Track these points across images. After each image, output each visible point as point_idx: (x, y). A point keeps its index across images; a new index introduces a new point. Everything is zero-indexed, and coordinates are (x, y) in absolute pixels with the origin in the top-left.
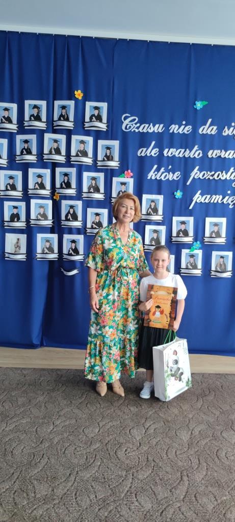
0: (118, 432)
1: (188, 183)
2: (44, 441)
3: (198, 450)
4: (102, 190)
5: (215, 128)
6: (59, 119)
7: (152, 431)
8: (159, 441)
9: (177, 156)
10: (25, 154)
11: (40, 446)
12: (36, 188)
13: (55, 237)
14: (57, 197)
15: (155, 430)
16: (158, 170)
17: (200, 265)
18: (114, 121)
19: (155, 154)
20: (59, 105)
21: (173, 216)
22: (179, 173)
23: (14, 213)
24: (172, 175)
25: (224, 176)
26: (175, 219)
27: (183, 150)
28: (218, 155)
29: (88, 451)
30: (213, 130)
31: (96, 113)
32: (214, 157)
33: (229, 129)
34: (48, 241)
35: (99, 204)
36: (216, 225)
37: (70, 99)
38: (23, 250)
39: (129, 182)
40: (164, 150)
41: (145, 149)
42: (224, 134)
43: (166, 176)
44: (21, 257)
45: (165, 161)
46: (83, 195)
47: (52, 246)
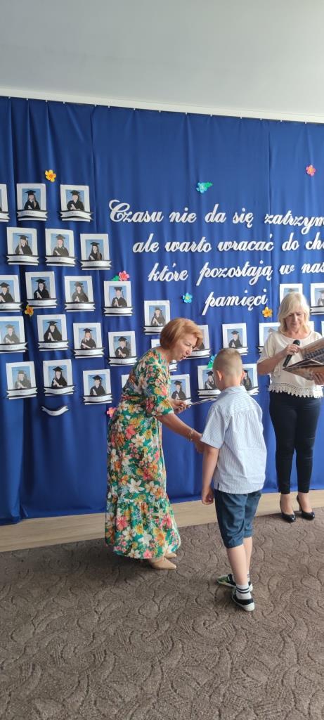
1: (198, 284)
5: (224, 214)
6: (26, 208)
9: (181, 250)
11: (94, 642)
13: (30, 365)
14: (29, 312)
16: (160, 269)
18: (99, 209)
19: (155, 249)
20: (23, 190)
22: (186, 271)
24: (178, 274)
25: (239, 273)
27: (188, 244)
28: (230, 247)
30: (220, 218)
32: (226, 250)
33: (239, 216)
34: (21, 372)
35: (89, 317)
36: (235, 332)
37: (39, 181)
39: (125, 287)
40: (165, 244)
41: (142, 244)
42: (234, 221)
43: (171, 275)
45: (168, 258)
46: (66, 306)
47: (28, 379)
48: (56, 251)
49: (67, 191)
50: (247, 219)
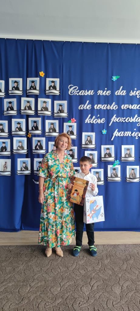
0: (74, 289)
1: (110, 125)
2: (24, 299)
3: (127, 301)
4: (57, 130)
5: (125, 91)
6: (30, 89)
7: (96, 288)
8: (101, 295)
9: (102, 109)
10: (10, 110)
11: (21, 302)
12: (16, 130)
13: (29, 160)
14: (30, 136)
15: (97, 287)
16: (91, 117)
17: (119, 175)
18: (64, 89)
19: (89, 108)
21: (101, 145)
22: (104, 119)
23: (3, 146)
24: (100, 120)
25: (132, 120)
26: (103, 147)
27: (106, 105)
28: (127, 107)
29: (54, 305)
30: (124, 93)
31: (53, 84)
32: (125, 109)
33: (133, 92)
34: (24, 163)
36: (128, 149)
37: (37, 77)
38: (9, 169)
39: (74, 125)
40: (94, 106)
41: (83, 105)
42: (130, 95)
43: (96, 120)
44: (8, 174)
45: (95, 112)
46: (46, 134)
47: (27, 166)
48: (43, 109)
49: (49, 81)
50: (137, 94)
